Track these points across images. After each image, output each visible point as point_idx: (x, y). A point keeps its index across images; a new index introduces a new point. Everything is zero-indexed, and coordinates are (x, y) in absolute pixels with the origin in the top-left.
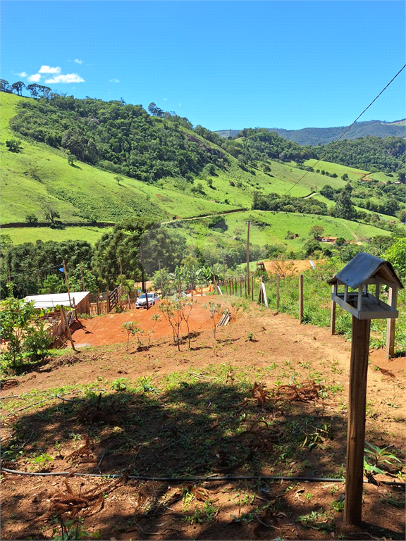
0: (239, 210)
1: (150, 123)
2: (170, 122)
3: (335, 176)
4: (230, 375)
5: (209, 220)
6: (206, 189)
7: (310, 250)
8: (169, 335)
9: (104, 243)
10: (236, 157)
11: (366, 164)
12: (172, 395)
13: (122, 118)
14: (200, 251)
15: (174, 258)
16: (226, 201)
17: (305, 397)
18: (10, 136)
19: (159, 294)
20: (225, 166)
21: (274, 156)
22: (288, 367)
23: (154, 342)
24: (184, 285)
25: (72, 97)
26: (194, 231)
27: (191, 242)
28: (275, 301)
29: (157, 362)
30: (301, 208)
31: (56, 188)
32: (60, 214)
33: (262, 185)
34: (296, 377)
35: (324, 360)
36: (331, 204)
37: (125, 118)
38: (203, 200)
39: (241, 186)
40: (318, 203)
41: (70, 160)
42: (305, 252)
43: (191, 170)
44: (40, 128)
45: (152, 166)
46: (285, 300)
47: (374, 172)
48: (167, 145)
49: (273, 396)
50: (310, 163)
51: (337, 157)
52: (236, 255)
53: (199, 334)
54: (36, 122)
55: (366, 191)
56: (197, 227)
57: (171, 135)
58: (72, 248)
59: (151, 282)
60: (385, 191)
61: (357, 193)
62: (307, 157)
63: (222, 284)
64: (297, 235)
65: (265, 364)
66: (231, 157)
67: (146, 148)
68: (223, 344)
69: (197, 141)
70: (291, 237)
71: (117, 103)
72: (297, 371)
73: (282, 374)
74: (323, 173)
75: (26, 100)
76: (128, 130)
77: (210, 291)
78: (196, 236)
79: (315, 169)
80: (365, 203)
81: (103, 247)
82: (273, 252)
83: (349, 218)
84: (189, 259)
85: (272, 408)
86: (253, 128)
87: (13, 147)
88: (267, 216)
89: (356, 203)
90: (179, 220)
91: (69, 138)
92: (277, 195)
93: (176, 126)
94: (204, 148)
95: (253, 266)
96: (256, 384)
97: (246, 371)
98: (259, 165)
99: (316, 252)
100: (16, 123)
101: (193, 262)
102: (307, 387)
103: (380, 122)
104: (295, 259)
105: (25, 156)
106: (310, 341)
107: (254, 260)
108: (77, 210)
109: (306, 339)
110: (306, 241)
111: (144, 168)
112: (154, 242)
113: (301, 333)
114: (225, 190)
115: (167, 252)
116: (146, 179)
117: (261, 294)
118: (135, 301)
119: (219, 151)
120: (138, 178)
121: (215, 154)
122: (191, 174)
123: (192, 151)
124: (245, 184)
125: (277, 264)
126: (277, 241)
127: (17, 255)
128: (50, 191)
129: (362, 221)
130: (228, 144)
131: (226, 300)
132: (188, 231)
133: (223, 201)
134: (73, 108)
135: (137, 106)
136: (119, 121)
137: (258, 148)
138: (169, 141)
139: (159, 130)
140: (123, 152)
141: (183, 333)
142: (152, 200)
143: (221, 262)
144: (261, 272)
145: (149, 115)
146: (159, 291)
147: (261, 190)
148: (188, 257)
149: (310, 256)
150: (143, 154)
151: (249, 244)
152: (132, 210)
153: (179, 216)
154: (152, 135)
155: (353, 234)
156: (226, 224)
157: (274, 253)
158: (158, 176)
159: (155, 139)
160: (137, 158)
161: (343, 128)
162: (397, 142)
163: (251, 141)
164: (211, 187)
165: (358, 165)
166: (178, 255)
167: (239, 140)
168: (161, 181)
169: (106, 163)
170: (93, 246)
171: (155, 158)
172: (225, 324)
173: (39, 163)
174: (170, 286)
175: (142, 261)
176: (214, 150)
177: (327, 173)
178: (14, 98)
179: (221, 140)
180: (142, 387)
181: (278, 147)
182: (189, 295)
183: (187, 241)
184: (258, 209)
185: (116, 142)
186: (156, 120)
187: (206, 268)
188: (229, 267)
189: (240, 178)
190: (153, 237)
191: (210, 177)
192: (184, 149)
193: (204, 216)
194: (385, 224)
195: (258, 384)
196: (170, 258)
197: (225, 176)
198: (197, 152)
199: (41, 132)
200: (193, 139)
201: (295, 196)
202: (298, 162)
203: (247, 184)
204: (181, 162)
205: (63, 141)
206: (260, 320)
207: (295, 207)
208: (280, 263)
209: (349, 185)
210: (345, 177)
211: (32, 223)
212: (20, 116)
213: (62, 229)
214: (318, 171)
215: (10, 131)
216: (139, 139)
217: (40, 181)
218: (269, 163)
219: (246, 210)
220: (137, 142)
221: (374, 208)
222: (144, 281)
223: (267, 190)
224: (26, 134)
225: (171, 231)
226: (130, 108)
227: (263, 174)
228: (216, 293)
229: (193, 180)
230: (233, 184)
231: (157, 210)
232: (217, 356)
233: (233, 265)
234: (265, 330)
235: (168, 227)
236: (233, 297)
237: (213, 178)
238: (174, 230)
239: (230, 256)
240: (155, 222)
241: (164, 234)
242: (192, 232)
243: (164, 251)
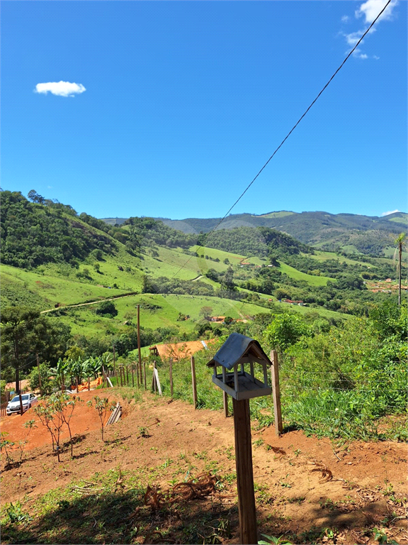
0: (130, 294)
1: (30, 209)
2: (52, 209)
3: (217, 260)
4: (120, 482)
5: (97, 305)
6: (93, 274)
7: (202, 330)
8: (47, 443)
10: (124, 243)
11: (243, 250)
14: (87, 339)
15: (56, 350)
16: (115, 286)
17: (202, 493)
19: (38, 394)
20: (113, 251)
21: (161, 242)
22: (183, 461)
23: (27, 455)
24: (68, 381)
26: (80, 318)
27: (75, 330)
28: (169, 387)
29: (30, 481)
30: (190, 291)
33: (151, 270)
34: (192, 472)
35: (219, 447)
36: (216, 286)
38: (90, 285)
39: (130, 270)
40: (205, 285)
42: (197, 332)
43: (76, 255)
45: (31, 252)
46: (179, 384)
47: (250, 257)
48: (49, 231)
49: (168, 498)
50: (194, 249)
51: (218, 244)
52: (127, 341)
53: (84, 437)
55: (246, 273)
56: (83, 314)
57: (53, 222)
59: (27, 381)
60: (261, 273)
61: (238, 275)
62: (191, 243)
63: (113, 375)
64: (188, 317)
65: (159, 462)
66: (118, 243)
67: (24, 234)
68: (112, 445)
69: (82, 227)
70: (183, 318)
72: (193, 464)
73: (177, 470)
74: (207, 258)
76: (4, 216)
77: (99, 383)
78: (82, 323)
79: (200, 254)
80: (246, 284)
82: (166, 336)
83: (233, 298)
84: (74, 350)
85: (168, 513)
86: (139, 216)
88: (157, 299)
89: (239, 284)
90: (62, 308)
92: (166, 279)
93: (59, 213)
94: (89, 234)
95: (146, 351)
96: (149, 487)
97: (138, 474)
98: (146, 251)
99: (207, 332)
101: (79, 352)
102: (203, 480)
103: (250, 214)
104: (188, 340)
106: (205, 427)
107: (147, 345)
109: (201, 426)
110: (197, 322)
111: (22, 254)
112: (30, 334)
113: (196, 419)
114: (114, 275)
115: (47, 343)
116: (24, 266)
117: (154, 382)
118: (6, 406)
119: (105, 237)
120: (15, 265)
121: (102, 240)
122: (76, 260)
123: (77, 237)
124: (134, 268)
125: (170, 347)
126: (169, 324)
129: (245, 300)
130: (115, 231)
131: (116, 394)
132: (73, 319)
133: (113, 285)
135: (15, 192)
137: (145, 235)
138: (51, 227)
139: (40, 216)
141: (64, 438)
142: (30, 287)
143: (111, 350)
144: (153, 357)
145: (28, 202)
146: (37, 391)
147: (151, 274)
148: (73, 347)
149: (201, 337)
150: (20, 240)
151: (139, 328)
152: (5, 299)
153: (63, 303)
154: (31, 221)
155: (238, 312)
156: (116, 308)
157: (167, 336)
158: (38, 262)
159: (35, 225)
160: (14, 244)
161: (220, 219)
162: (266, 232)
163: (138, 229)
164: (98, 272)
165: (236, 251)
166: (61, 347)
167: (126, 228)
168: (41, 267)
171: (35, 244)
172: (116, 421)
174: (50, 383)
175: (17, 356)
176: (101, 236)
177: (211, 258)
179: (107, 227)
181: (164, 234)
182: (74, 392)
183: (72, 330)
184: (149, 292)
186: (37, 207)
187: (94, 358)
188: (120, 355)
189: (128, 262)
190: (30, 327)
191: (97, 262)
192: (68, 235)
194: (264, 302)
195: (151, 487)
196: (51, 350)
197: (113, 261)
198: (82, 238)
200: (78, 225)
201: (183, 279)
202: (183, 248)
203: (136, 269)
204: (65, 248)
206: (154, 410)
207: (184, 289)
208: (173, 346)
209: (230, 268)
210: (226, 262)
214: (202, 256)
216: (17, 225)
218: (157, 249)
219: (136, 293)
220: (14, 228)
221: (254, 289)
222: (17, 380)
223: (156, 274)
225: (52, 320)
226: (7, 194)
227: (151, 259)
228: (106, 385)
229: (78, 265)
230: (121, 269)
231: (37, 298)
232: (105, 461)
233: (124, 352)
234: (159, 421)
235: (49, 316)
236: (125, 387)
237: (101, 263)
238: (56, 318)
239: (121, 342)
240: (33, 311)
241: (44, 324)
242: (78, 320)
243: (44, 342)
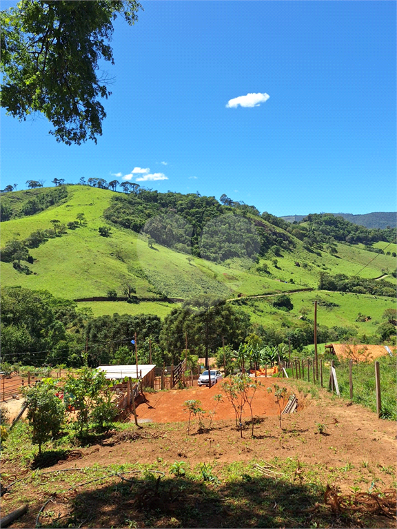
0: (305, 290)
1: (221, 211)
2: (238, 210)
4: (298, 472)
5: (274, 299)
6: (271, 268)
7: (385, 334)
8: (231, 417)
9: (173, 317)
10: (302, 240)
12: (233, 488)
13: (197, 207)
14: (265, 329)
15: (238, 335)
16: (291, 280)
17: (390, 510)
18: (102, 224)
19: (222, 372)
20: (291, 248)
21: (340, 238)
22: (366, 470)
23: (216, 425)
24: (247, 364)
25: (156, 191)
26: (259, 308)
27: (254, 319)
28: (348, 389)
29: (218, 447)
30: (372, 290)
31: (136, 267)
32: (136, 290)
33: (329, 266)
34: (377, 484)
37: (199, 207)
38: (268, 279)
39: (306, 266)
40: (391, 285)
41: (150, 243)
42: (379, 336)
43: (257, 251)
44: (128, 217)
45: (220, 248)
46: (359, 389)
48: (236, 230)
49: (350, 504)
50: (377, 245)
52: (302, 335)
53: (263, 420)
54: (125, 212)
56: (262, 305)
57: (239, 221)
58: (143, 321)
59: (214, 359)
62: (375, 239)
63: (288, 366)
64: (369, 318)
65: (338, 463)
66: (296, 240)
67: (216, 233)
68: (290, 434)
69: (263, 226)
70: (363, 319)
71: (194, 195)
72: (377, 476)
73: (359, 477)
74: (394, 255)
75: (118, 195)
76: (202, 218)
77: (275, 372)
78: (260, 313)
79: (385, 251)
81: (172, 321)
82: (343, 335)
84: (253, 337)
85: (350, 520)
86: (319, 213)
87: (104, 233)
88: (335, 296)
90: (243, 298)
91: (151, 225)
92: (344, 276)
93: (244, 213)
94: (269, 232)
95: (322, 349)
96: (328, 486)
97: (316, 470)
98: (324, 247)
99: (392, 337)
100: (109, 213)
101: (257, 340)
102: (391, 497)
104: (368, 343)
105: (113, 240)
106: (392, 441)
107: (322, 342)
108: (152, 287)
109: (386, 438)
110: (380, 325)
111: (213, 250)
112: (218, 319)
113: (380, 429)
114: (291, 271)
115: (231, 328)
116: (215, 260)
117: (332, 381)
118: (197, 378)
119: (284, 234)
120: (208, 258)
121: (281, 237)
122: (257, 255)
123: (258, 234)
124: (310, 264)
125: (349, 348)
126: (347, 323)
127: (96, 326)
128: (131, 269)
130: (293, 228)
131: (293, 386)
132: (253, 309)
133: (289, 280)
134: (156, 201)
135: (210, 197)
136: (194, 210)
137: (323, 231)
138: (237, 226)
139: (229, 217)
140: (195, 236)
141: (246, 418)
142: (219, 278)
143: (286, 342)
144: (329, 355)
145: (220, 205)
146: (222, 369)
147: (328, 271)
148: (252, 334)
149: (385, 342)
150: (213, 237)
151: (316, 325)
152: (200, 287)
153: (244, 293)
154: (222, 222)
156: (292, 303)
157: (345, 336)
158: (226, 256)
159: (225, 225)
160: (208, 241)
163: (316, 225)
164: (276, 267)
166: (242, 332)
168: (228, 261)
169: (180, 245)
170: (162, 320)
171: (224, 241)
172: (292, 411)
173: (124, 246)
174: (233, 364)
175: (207, 336)
176: (279, 233)
178: (110, 193)
179: (286, 225)
180: (201, 475)
181: (344, 230)
182: (252, 375)
183: (251, 318)
184: (325, 289)
185: (190, 228)
186: (227, 209)
187: (271, 347)
188: (295, 348)
189: (305, 259)
190: (218, 313)
191: (275, 258)
192: (251, 232)
193: (269, 294)
195: (331, 487)
196: (234, 335)
197: (290, 256)
198: (263, 235)
199: (128, 220)
200: (260, 224)
201: (365, 278)
202: (366, 244)
203: (313, 265)
204: (248, 244)
205: (145, 228)
206: (332, 410)
207: (365, 288)
208: (352, 347)
211: (112, 298)
212: (113, 207)
213: (137, 303)
214: (389, 253)
215: (103, 219)
216: (211, 225)
217: (123, 261)
218: (336, 245)
219: (312, 289)
220: (209, 227)
222: (207, 357)
223: (333, 271)
224: (116, 222)
225: (236, 308)
226: (204, 199)
227: (329, 255)
228: (281, 375)
229: (258, 260)
230: (298, 265)
231: (223, 288)
232: (284, 448)
233: (299, 346)
234: (337, 422)
235: (233, 304)
236: (300, 381)
237: (278, 259)
238: (238, 307)
239: (296, 336)
240: (221, 299)
241: (229, 311)
242: (257, 310)
243: (228, 327)
